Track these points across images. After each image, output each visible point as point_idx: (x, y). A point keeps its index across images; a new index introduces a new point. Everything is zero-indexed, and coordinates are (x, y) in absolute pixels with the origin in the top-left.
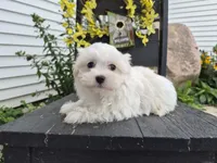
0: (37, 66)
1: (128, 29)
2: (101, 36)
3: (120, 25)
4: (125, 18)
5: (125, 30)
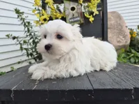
0: (20, 43)
3: (73, 9)
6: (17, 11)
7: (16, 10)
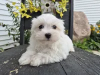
0: (8, 30)
1: (52, 7)
2: (36, 11)
3: (47, 5)
4: (51, 2)
5: (50, 8)
6: (8, 6)
7: (7, 4)
